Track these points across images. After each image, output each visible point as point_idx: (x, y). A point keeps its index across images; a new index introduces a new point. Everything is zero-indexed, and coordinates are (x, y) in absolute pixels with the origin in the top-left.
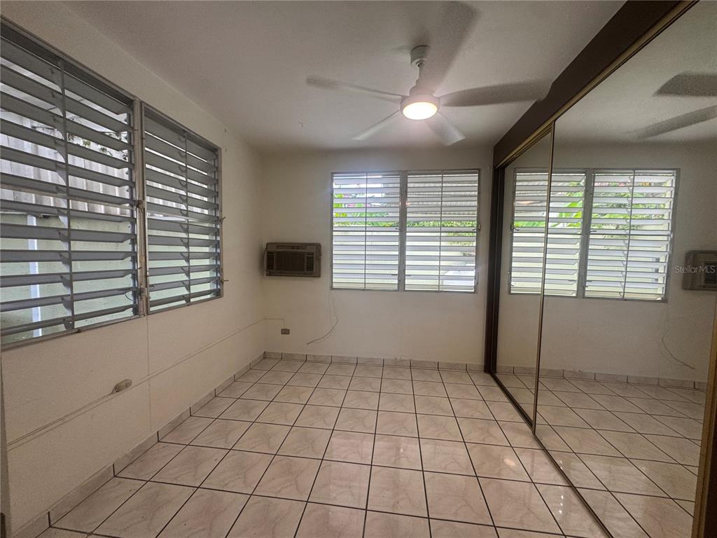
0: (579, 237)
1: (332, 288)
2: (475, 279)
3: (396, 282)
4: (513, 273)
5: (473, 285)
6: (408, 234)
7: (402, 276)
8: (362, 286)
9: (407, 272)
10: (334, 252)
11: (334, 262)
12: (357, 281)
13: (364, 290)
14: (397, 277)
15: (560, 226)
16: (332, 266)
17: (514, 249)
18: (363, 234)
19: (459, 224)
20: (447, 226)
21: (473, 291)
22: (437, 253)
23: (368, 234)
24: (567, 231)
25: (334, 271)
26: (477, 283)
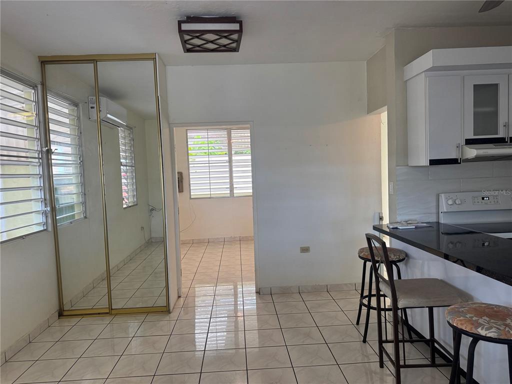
1: (191, 198)
3: (229, 192)
7: (232, 189)
8: (209, 196)
9: (235, 186)
10: (191, 177)
11: (191, 182)
12: (206, 193)
13: (210, 198)
14: (229, 189)
16: (190, 185)
18: (208, 165)
23: (210, 165)
25: (191, 188)
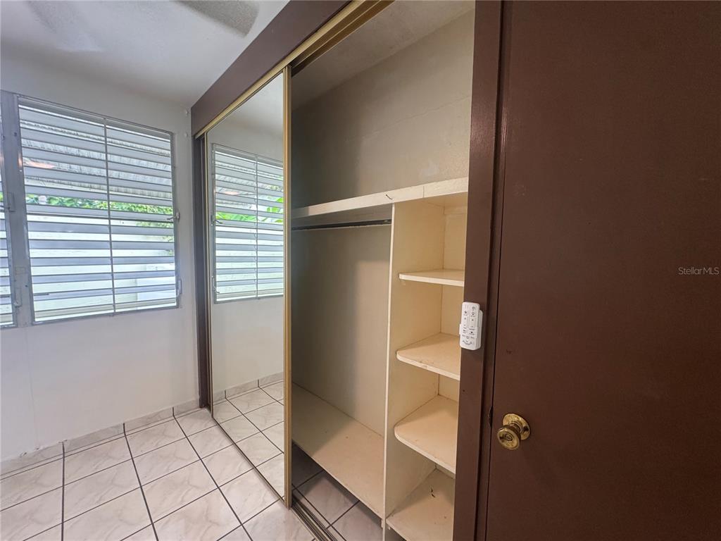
0: (282, 233)
2: (177, 288)
4: (217, 276)
5: (175, 296)
6: (30, 218)
15: (268, 220)
17: (217, 246)
19: (156, 210)
20: (137, 212)
21: (175, 304)
22: (106, 253)
24: (272, 227)
26: (181, 293)
